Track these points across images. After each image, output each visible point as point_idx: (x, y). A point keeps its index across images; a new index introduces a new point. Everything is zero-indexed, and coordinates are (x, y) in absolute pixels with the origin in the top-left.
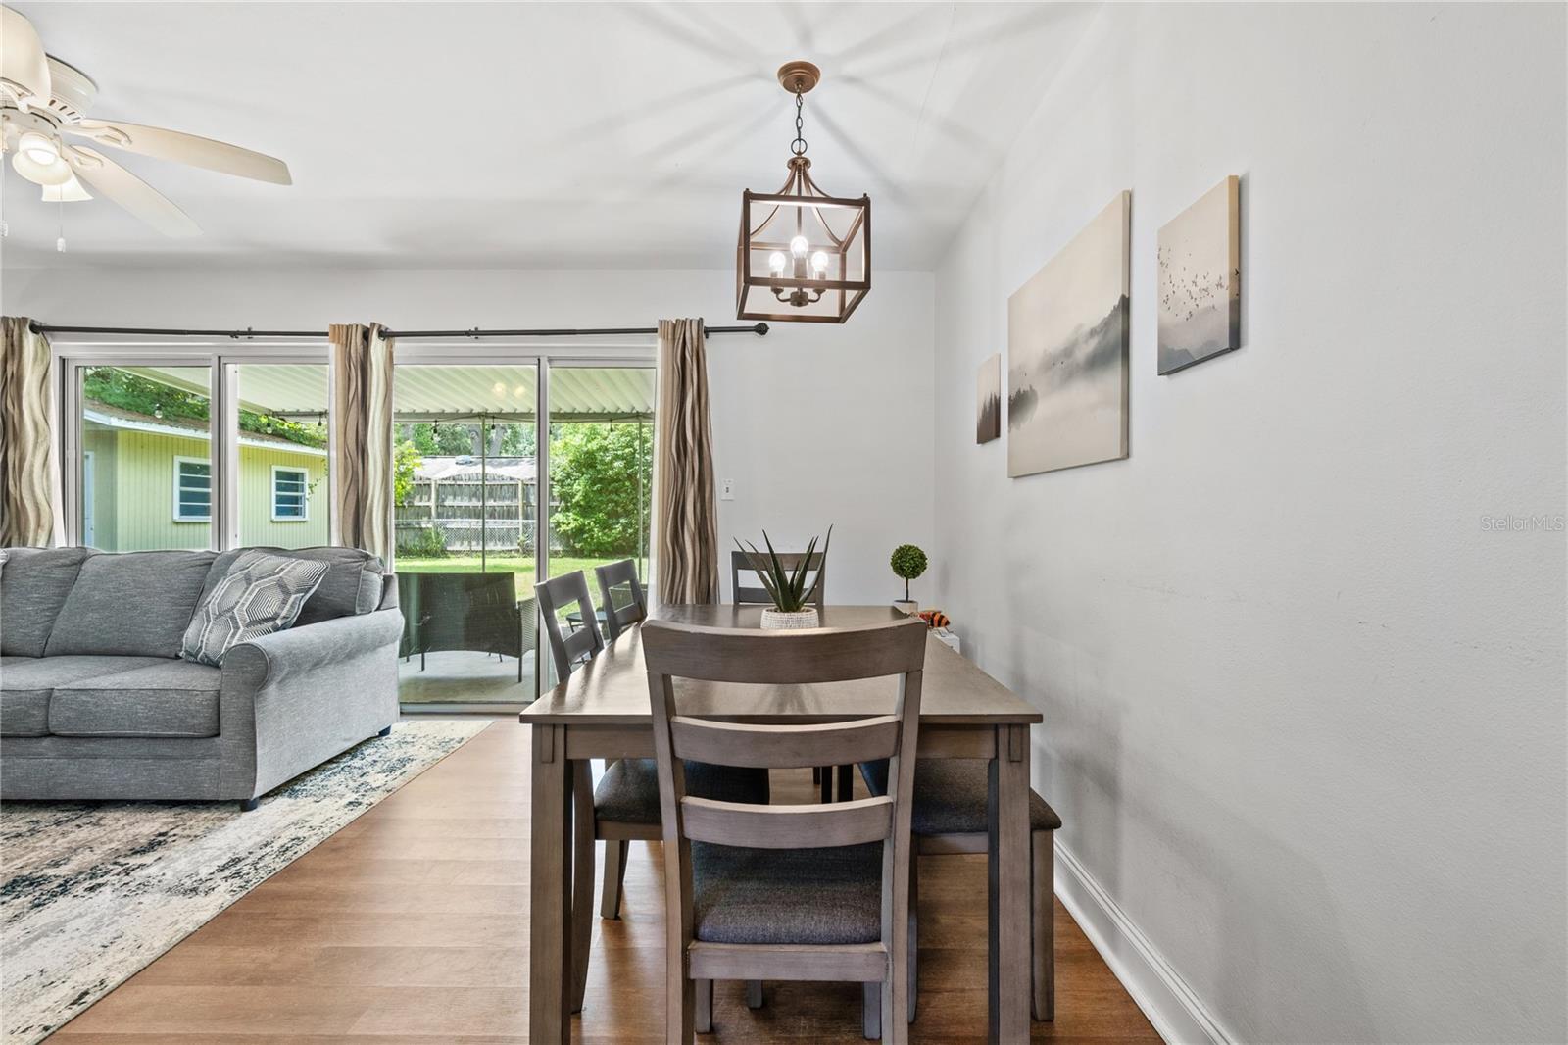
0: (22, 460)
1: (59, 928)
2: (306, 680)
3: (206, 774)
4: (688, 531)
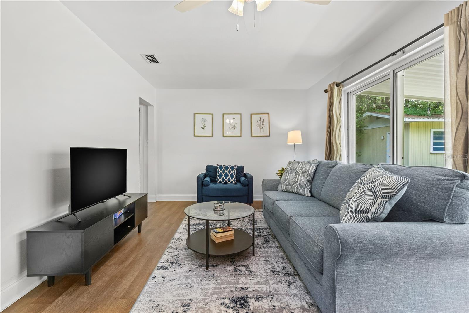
0: (333, 130)
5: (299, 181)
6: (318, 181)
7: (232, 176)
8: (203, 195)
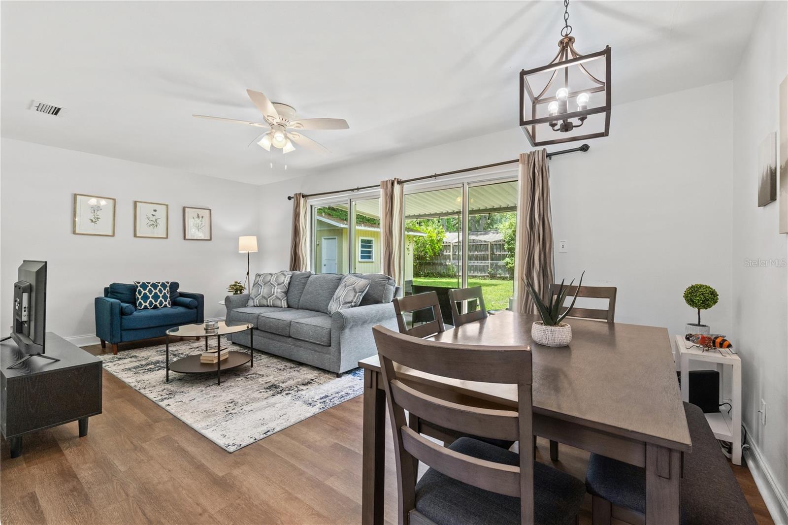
1: (273, 405)
2: (360, 329)
3: (326, 361)
4: (536, 271)
5: (275, 293)
6: (294, 292)
7: (165, 297)
8: (123, 329)
